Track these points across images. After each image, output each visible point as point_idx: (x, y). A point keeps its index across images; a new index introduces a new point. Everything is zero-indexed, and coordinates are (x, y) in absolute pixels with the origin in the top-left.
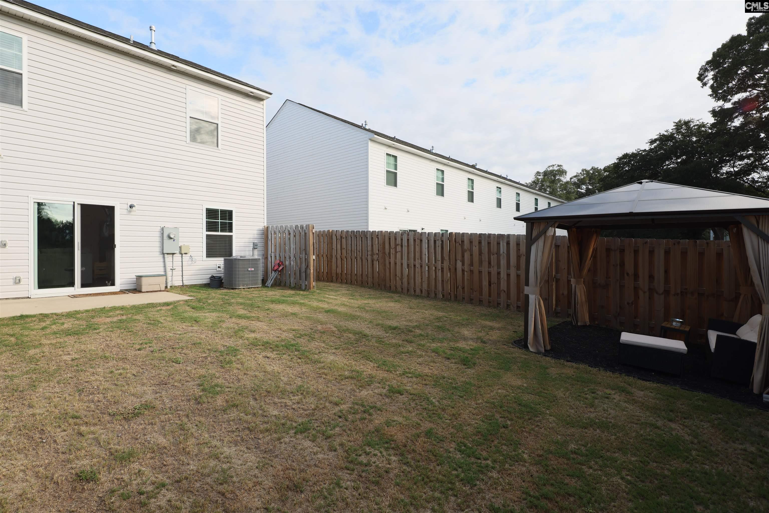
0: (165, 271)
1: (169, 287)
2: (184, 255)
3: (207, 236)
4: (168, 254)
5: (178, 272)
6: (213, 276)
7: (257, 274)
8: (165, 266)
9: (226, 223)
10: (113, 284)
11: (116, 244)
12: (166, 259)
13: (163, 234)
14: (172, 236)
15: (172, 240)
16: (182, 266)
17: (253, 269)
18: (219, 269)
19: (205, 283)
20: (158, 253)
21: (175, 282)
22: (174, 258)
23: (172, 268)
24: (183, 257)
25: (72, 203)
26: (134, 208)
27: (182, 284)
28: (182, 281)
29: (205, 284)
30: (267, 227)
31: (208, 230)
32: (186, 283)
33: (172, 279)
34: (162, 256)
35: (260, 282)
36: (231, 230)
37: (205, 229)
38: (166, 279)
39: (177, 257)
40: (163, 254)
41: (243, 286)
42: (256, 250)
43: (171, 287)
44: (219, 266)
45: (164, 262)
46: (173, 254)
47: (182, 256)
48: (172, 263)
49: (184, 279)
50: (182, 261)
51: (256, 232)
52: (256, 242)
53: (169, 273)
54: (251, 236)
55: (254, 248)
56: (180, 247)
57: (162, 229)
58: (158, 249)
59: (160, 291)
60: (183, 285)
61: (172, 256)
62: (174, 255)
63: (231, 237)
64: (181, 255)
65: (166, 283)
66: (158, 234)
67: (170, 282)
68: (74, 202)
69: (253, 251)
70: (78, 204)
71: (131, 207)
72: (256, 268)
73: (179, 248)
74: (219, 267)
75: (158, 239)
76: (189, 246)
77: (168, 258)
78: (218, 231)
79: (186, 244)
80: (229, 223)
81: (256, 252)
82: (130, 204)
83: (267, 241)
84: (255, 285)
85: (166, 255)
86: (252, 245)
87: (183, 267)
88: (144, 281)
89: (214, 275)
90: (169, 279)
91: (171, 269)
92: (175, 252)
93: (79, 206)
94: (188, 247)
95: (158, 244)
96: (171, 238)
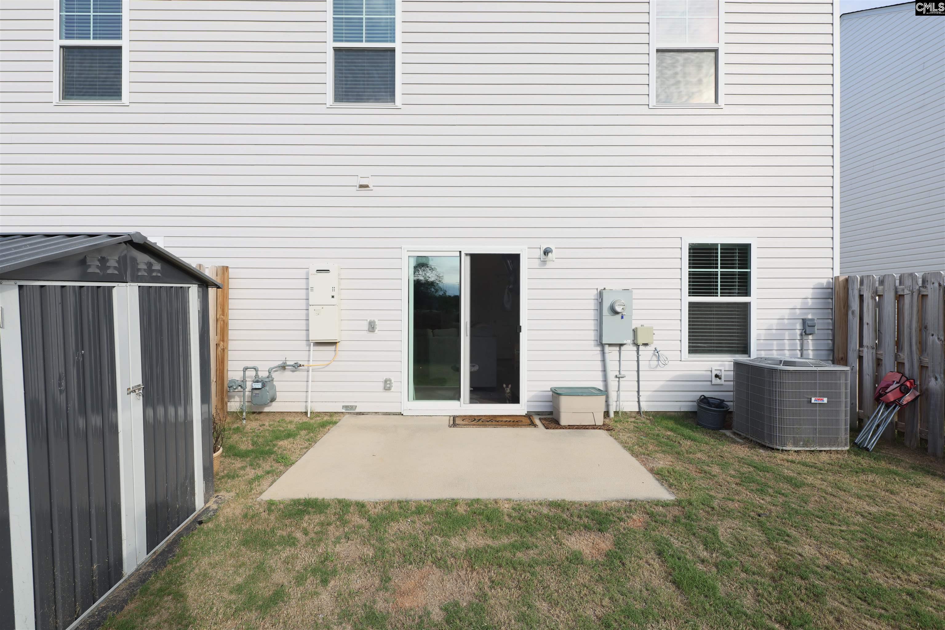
0: (605, 380)
1: (612, 415)
2: (641, 348)
3: (692, 305)
4: (610, 345)
5: (629, 384)
6: (705, 398)
7: (838, 412)
8: (604, 370)
9: (733, 274)
10: (515, 399)
11: (521, 325)
12: (607, 356)
13: (601, 304)
14: (618, 309)
15: (619, 316)
16: (638, 371)
17: (825, 400)
18: (718, 381)
19: (686, 410)
20: (593, 343)
21: (625, 404)
22: (622, 353)
23: (617, 373)
24: (640, 353)
25: (458, 254)
26: (550, 254)
27: (637, 410)
28: (639, 402)
29: (686, 413)
30: (847, 280)
31: (692, 292)
32: (645, 407)
33: (618, 396)
34: (599, 348)
35: (844, 435)
36: (745, 290)
37: (687, 291)
38: (607, 401)
39: (629, 351)
40: (602, 345)
41: (795, 444)
42: (810, 337)
43: (616, 413)
44: (718, 373)
45: (604, 361)
46: (621, 345)
47: (638, 350)
48: (618, 363)
49: (641, 399)
50: (638, 361)
51: (809, 293)
52: (810, 317)
53: (613, 384)
54: (798, 303)
55: (805, 333)
56: (635, 331)
57: (601, 294)
58: (592, 335)
59: (594, 427)
60: (639, 412)
61: (618, 348)
62: (623, 348)
63: (747, 306)
64: (635, 348)
65: (607, 405)
66: (592, 305)
67: (615, 404)
68: (460, 252)
69: (802, 339)
70: (466, 254)
71: (546, 252)
72: (834, 398)
73: (631, 333)
74: (717, 376)
75: (592, 314)
76: (651, 329)
77: (612, 354)
78: (715, 294)
79: (647, 323)
80: (740, 274)
81: (810, 342)
82: (544, 247)
83: (847, 315)
84: (830, 445)
85: (607, 348)
86: (799, 326)
87: (641, 373)
88: (565, 403)
89: (707, 394)
90: (613, 395)
91: (616, 377)
92: (625, 342)
93: (468, 258)
94: (651, 331)
95: (591, 325)
96: (617, 313)
